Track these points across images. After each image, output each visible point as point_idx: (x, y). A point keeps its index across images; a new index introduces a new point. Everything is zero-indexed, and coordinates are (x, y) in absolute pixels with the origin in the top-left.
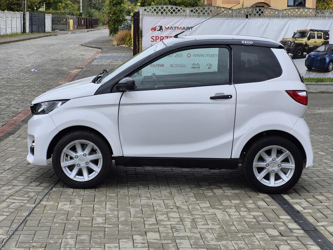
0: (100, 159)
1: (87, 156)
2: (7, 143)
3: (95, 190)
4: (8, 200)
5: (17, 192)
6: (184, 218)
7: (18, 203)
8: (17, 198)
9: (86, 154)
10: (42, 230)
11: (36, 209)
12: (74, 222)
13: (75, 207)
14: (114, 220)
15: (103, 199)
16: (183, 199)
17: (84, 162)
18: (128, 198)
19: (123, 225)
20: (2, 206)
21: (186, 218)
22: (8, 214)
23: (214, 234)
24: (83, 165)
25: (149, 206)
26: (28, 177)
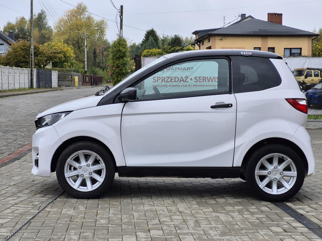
0: (103, 169)
1: (91, 166)
2: (13, 166)
3: (98, 199)
4: (12, 208)
5: (21, 201)
6: (187, 219)
7: (22, 209)
8: (21, 206)
9: (89, 165)
10: (46, 229)
11: (40, 214)
12: (78, 223)
13: (79, 212)
14: (118, 222)
15: (106, 206)
16: (186, 206)
17: (87, 173)
18: (131, 206)
19: (126, 225)
20: (7, 212)
21: (189, 220)
22: (12, 217)
23: (218, 231)
24: (86, 175)
25: (151, 211)
26: (32, 191)
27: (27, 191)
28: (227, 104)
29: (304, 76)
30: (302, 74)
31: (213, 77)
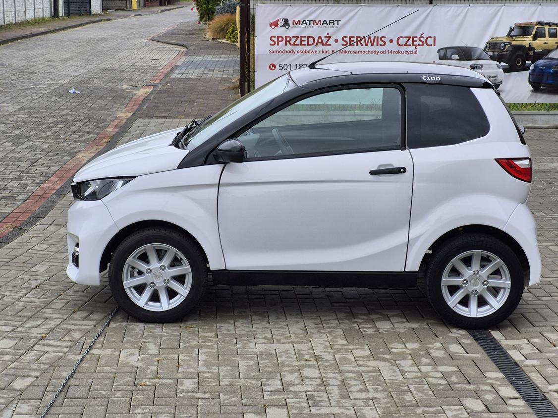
0: (188, 274)
1: (167, 269)
2: (33, 237)
3: (179, 325)
4: (37, 347)
5: (51, 331)
6: (328, 378)
7: (54, 352)
8: (51, 343)
9: (165, 267)
10: (95, 405)
11: (83, 365)
12: (147, 388)
13: (148, 359)
14: (213, 384)
15: (193, 342)
16: (326, 341)
17: (161, 280)
18: (235, 340)
19: (227, 393)
20: (27, 358)
21: (331, 378)
22: (38, 374)
23: (378, 409)
24: (160, 284)
25: (269, 355)
26: (68, 302)
27: (59, 304)
28: (398, 168)
29: (532, 35)
30: (528, 32)
31: (375, 37)
